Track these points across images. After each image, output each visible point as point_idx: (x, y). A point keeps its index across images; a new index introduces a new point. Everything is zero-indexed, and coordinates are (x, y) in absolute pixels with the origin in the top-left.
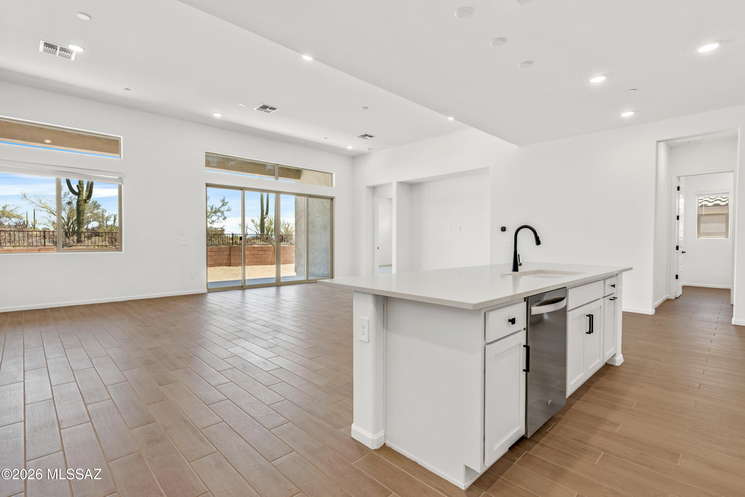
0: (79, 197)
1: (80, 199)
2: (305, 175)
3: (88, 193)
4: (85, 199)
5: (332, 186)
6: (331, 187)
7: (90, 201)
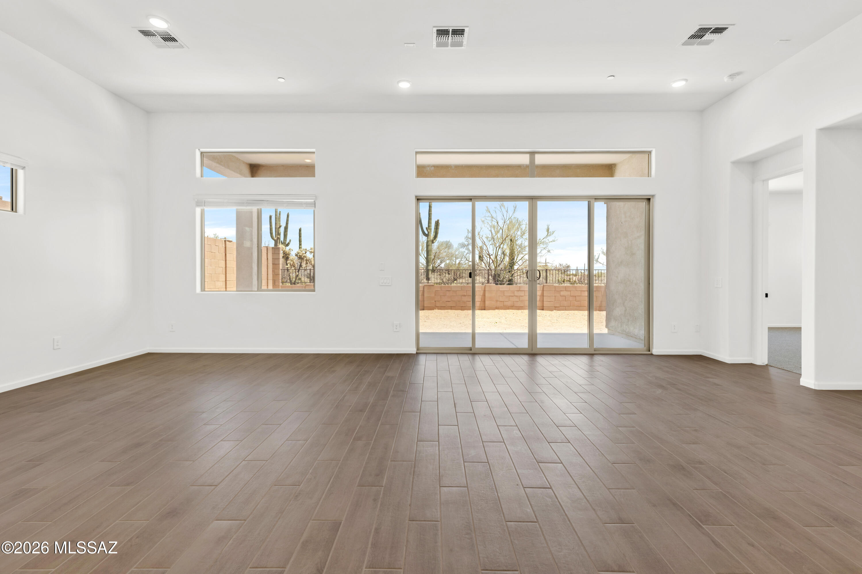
0: (428, 238)
1: (429, 239)
2: (619, 171)
3: (434, 234)
4: (432, 240)
5: (649, 175)
6: (648, 178)
7: (436, 241)
